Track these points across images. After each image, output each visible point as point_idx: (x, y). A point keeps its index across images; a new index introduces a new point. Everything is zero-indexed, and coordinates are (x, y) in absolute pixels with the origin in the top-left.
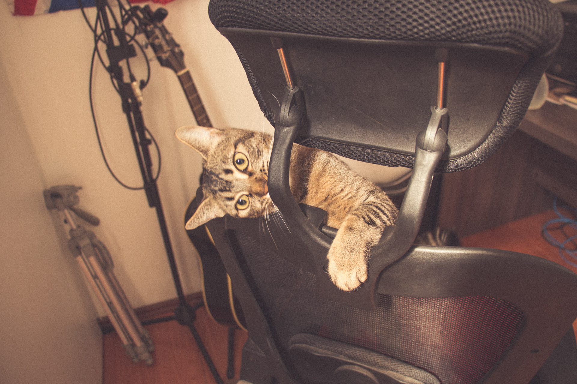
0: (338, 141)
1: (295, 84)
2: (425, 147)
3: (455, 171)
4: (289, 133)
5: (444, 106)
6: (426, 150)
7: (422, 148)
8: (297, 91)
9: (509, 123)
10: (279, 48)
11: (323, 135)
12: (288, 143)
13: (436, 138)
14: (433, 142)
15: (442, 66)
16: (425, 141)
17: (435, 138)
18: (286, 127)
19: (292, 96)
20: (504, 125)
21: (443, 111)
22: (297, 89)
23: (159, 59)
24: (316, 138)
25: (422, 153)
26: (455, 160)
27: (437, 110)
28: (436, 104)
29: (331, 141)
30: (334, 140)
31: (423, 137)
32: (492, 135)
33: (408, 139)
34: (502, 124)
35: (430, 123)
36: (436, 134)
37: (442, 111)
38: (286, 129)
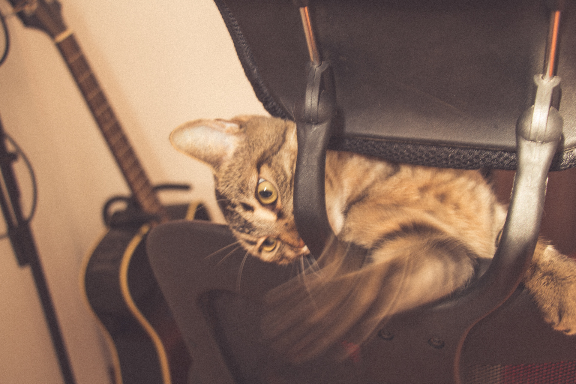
0: (386, 138)
1: (321, 59)
2: (532, 137)
3: (570, 167)
4: (319, 133)
5: (555, 73)
6: (534, 141)
7: (527, 139)
8: (326, 68)
10: (304, 7)
11: (363, 131)
12: (320, 149)
13: (549, 122)
14: (544, 130)
15: (557, 16)
16: (532, 128)
17: (547, 122)
18: (316, 124)
19: (320, 76)
21: (554, 81)
22: (325, 65)
23: (21, 16)
24: (353, 137)
25: (529, 146)
26: (570, 151)
27: (546, 79)
29: (376, 140)
30: (381, 137)
31: (529, 123)
33: (496, 127)
36: (548, 116)
37: (552, 81)
38: (315, 128)
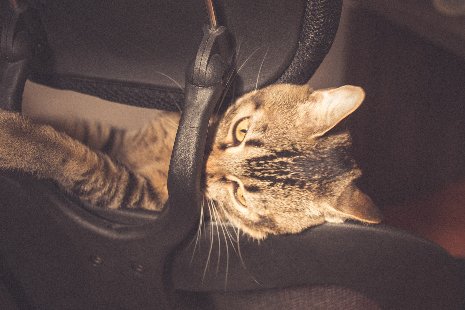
1: (23, 1)
2: (195, 81)
5: (219, 24)
6: (197, 85)
7: (193, 83)
9: (313, 42)
11: (74, 72)
14: (205, 73)
16: (194, 73)
18: (12, 62)
20: (308, 45)
21: (220, 30)
25: (193, 89)
27: (211, 29)
28: (208, 22)
29: (85, 80)
30: (89, 78)
31: (192, 68)
32: (296, 60)
34: (305, 43)
35: (201, 47)
36: (208, 62)
37: (217, 30)
38: (10, 65)
